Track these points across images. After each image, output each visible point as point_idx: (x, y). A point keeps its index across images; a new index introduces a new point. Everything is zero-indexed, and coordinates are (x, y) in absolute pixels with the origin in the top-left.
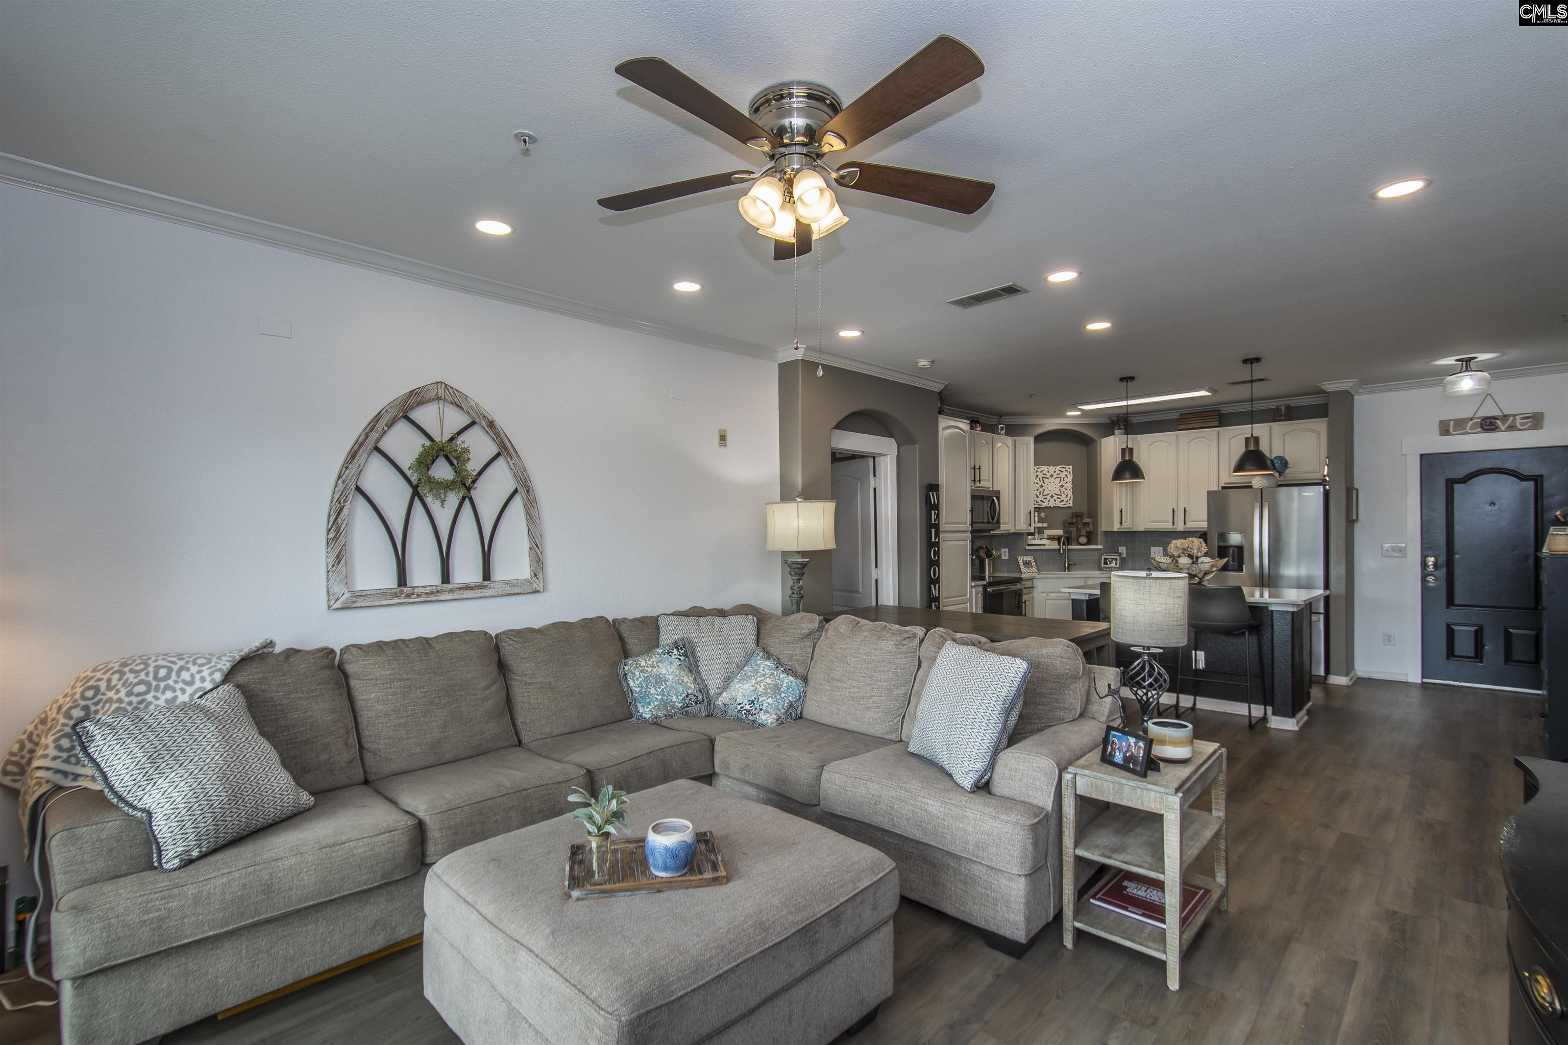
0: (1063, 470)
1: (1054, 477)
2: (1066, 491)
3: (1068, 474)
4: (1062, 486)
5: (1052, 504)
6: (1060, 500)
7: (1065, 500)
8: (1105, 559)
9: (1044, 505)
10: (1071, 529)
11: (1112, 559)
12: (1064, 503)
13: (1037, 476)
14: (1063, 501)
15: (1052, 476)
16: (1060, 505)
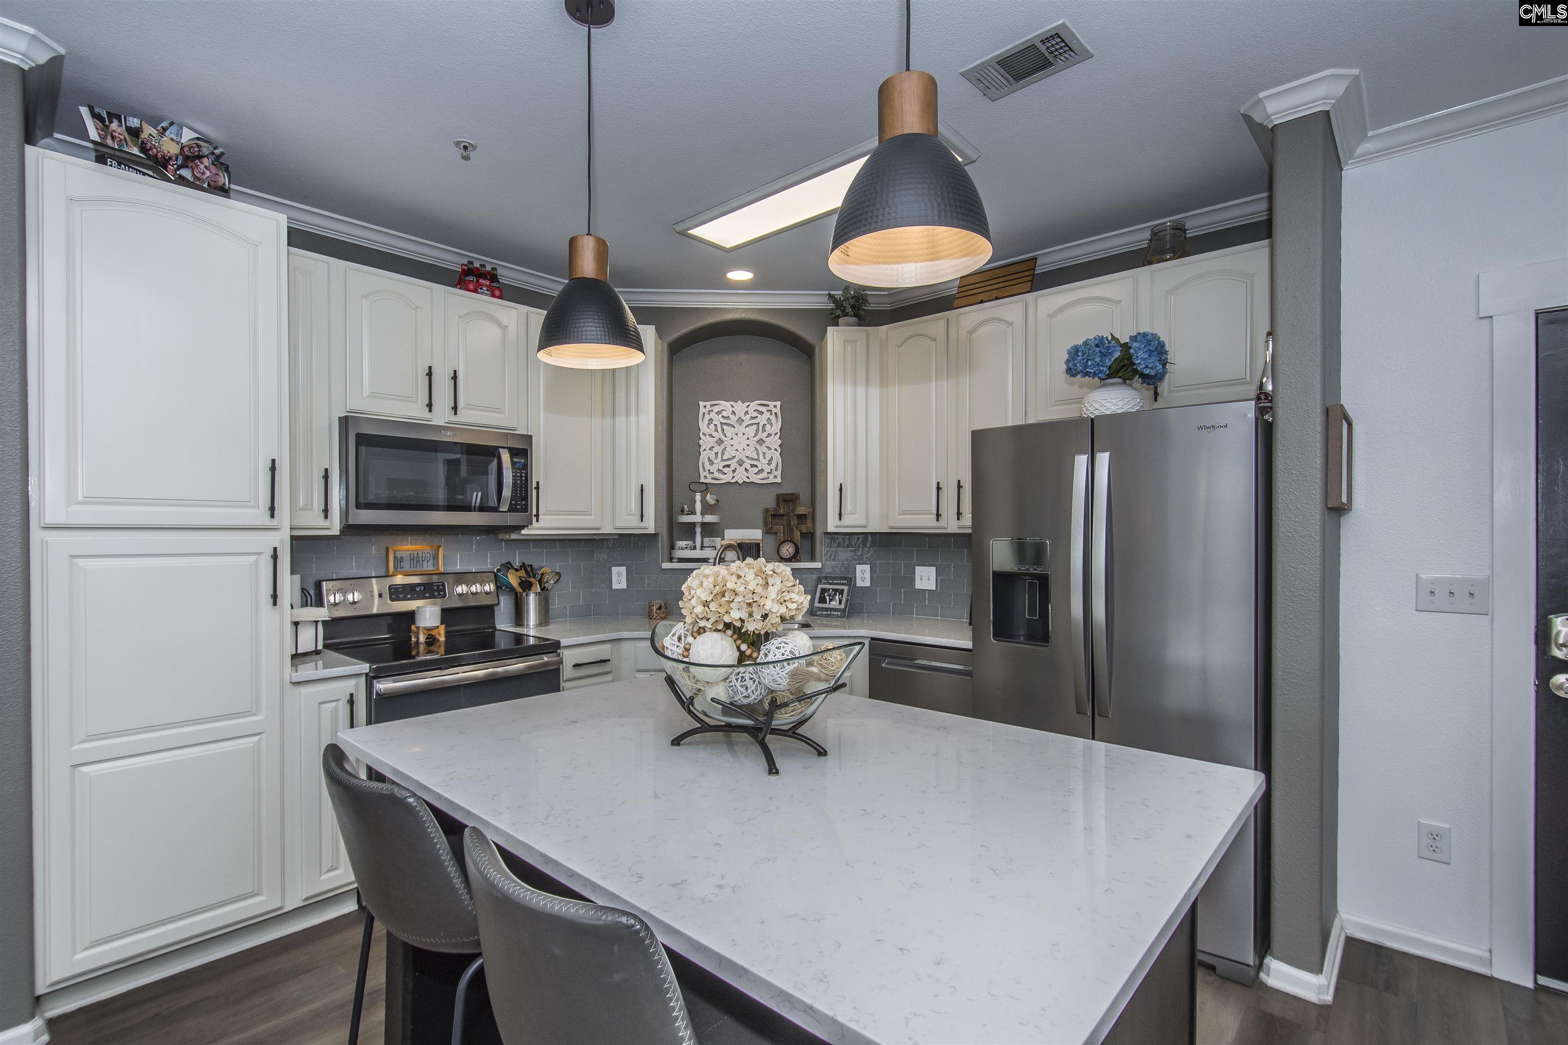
0: (763, 409)
1: (745, 424)
2: (767, 452)
3: (773, 418)
4: (761, 442)
5: (741, 477)
6: (755, 470)
7: (767, 469)
8: (823, 591)
9: (725, 479)
10: (775, 527)
11: (835, 590)
12: (764, 475)
13: (711, 420)
14: (762, 470)
15: (740, 421)
16: (756, 479)
